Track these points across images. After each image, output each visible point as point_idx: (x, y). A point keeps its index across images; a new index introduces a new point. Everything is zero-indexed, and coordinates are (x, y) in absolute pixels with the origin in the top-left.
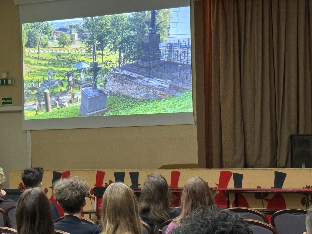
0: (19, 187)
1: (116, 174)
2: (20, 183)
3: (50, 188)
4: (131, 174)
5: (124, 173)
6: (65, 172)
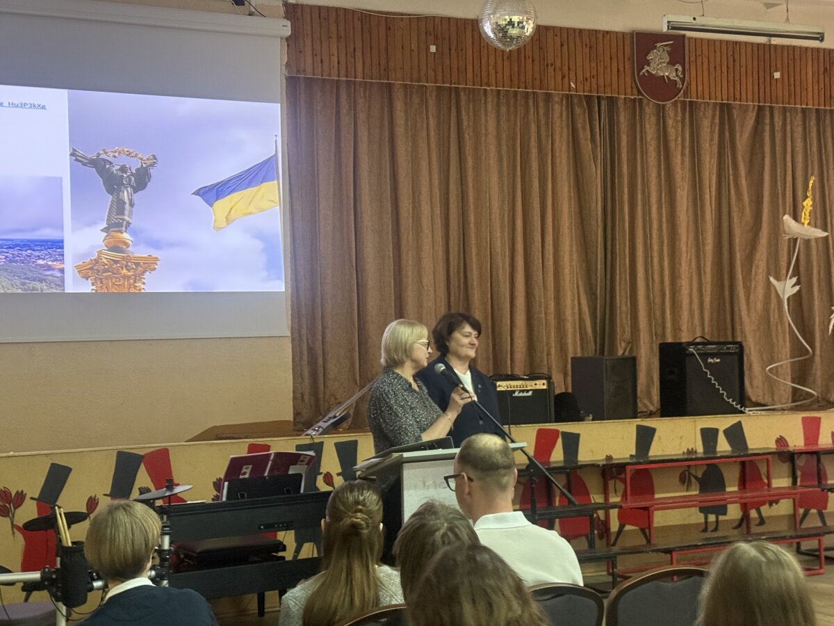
3: (105, 495)
4: (340, 447)
6: (152, 452)
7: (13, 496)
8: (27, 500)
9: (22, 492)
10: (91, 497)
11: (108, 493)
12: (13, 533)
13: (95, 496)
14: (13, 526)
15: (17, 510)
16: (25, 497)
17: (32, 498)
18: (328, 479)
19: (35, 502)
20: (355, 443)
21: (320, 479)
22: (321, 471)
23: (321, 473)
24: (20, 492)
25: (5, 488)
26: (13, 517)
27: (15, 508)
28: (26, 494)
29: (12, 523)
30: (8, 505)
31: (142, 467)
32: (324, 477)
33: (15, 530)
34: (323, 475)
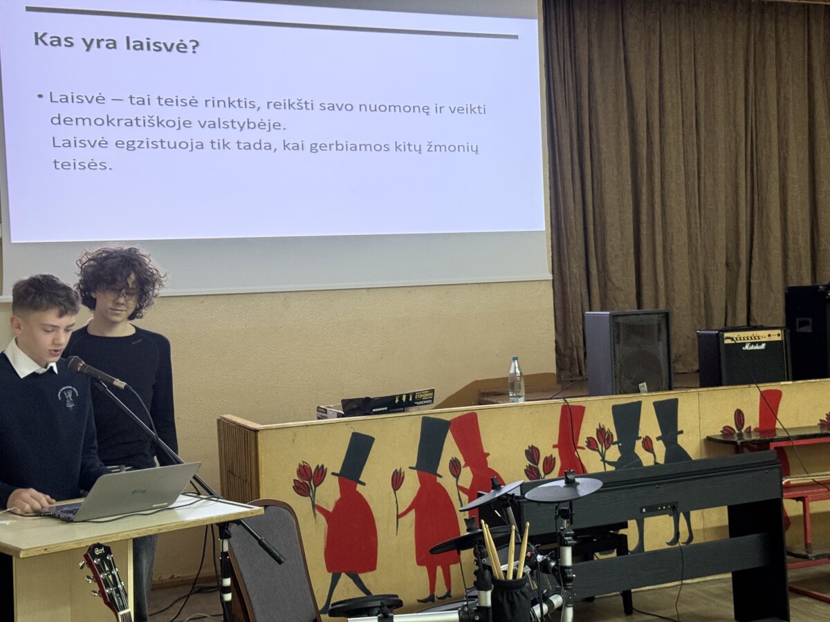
0: (297, 479)
1: (617, 410)
2: (300, 466)
3: (411, 468)
4: (658, 406)
5: (639, 403)
6: (460, 417)
7: (313, 472)
8: (328, 474)
9: (323, 466)
10: (396, 470)
11: (414, 465)
12: (315, 515)
13: (401, 469)
14: (314, 506)
15: (317, 488)
16: (326, 472)
17: (333, 474)
18: (648, 445)
19: (337, 478)
20: (676, 401)
21: (639, 444)
22: (639, 436)
23: (640, 438)
24: (320, 466)
25: (303, 462)
26: (314, 496)
27: (315, 487)
28: (326, 469)
29: (313, 503)
30: (307, 482)
31: (449, 435)
32: (643, 442)
33: (317, 512)
34: (642, 440)
